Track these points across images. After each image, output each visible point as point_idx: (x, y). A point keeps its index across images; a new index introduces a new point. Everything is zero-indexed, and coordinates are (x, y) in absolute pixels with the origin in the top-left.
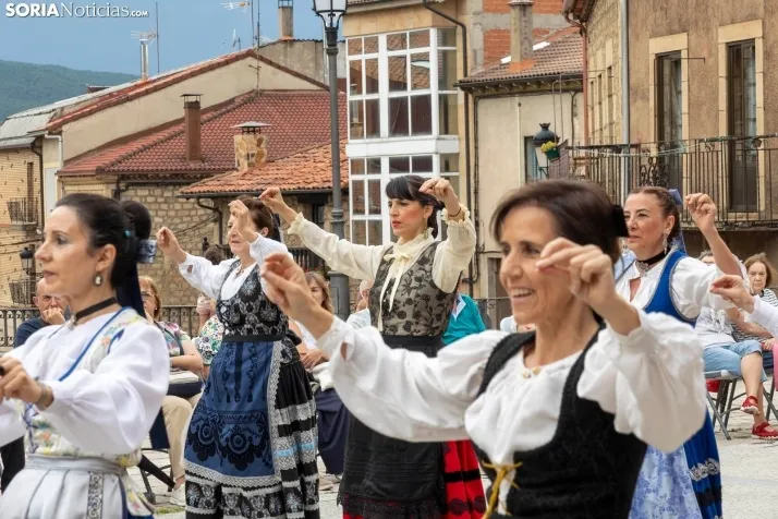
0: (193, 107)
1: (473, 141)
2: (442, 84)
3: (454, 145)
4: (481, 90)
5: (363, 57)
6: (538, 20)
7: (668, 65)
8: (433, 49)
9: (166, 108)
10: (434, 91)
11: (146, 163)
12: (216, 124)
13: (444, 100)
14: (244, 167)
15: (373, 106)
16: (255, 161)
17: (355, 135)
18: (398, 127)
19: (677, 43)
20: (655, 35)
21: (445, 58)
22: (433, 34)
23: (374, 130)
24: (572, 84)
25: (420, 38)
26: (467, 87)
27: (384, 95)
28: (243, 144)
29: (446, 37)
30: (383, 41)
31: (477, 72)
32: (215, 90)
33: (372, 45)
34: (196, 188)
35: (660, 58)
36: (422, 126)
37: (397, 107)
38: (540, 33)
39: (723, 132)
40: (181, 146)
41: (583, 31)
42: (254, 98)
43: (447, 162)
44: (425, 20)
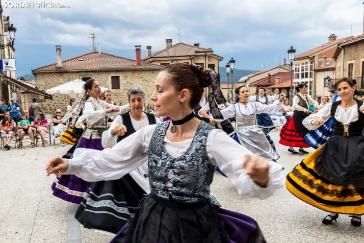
0: (269, 75)
1: (315, 79)
2: (310, 70)
3: (312, 79)
4: (317, 71)
5: (297, 67)
6: (328, 59)
7: (351, 66)
8: (309, 65)
9: (265, 75)
10: (309, 71)
11: (261, 84)
12: (273, 78)
13: (311, 73)
14: (277, 84)
15: (298, 74)
16: (279, 83)
17: (295, 78)
18: (303, 77)
19: (353, 62)
20: (349, 60)
21: (311, 67)
22: (309, 62)
23: (298, 78)
24: (333, 69)
25: (307, 63)
26: (315, 70)
27: (300, 72)
28: (277, 81)
29: (311, 63)
30: (300, 64)
31: (317, 68)
32: (272, 73)
33: (299, 65)
34: (269, 87)
35: (350, 65)
36: (307, 77)
37: (303, 74)
38: (328, 61)
39: (361, 76)
40: (267, 81)
41: (336, 61)
42: (279, 73)
43: (311, 82)
44: (308, 60)
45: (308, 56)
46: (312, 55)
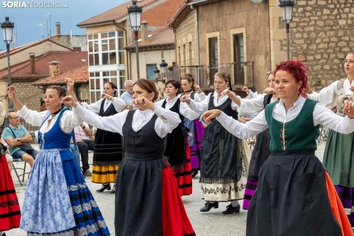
0: (33, 57)
1: (129, 66)
2: (119, 48)
3: (123, 67)
4: (131, 50)
5: (93, 40)
7: (212, 41)
8: (116, 38)
9: (24, 57)
10: (117, 51)
11: (18, 75)
12: (42, 61)
13: (120, 53)
14: (53, 75)
15: (97, 56)
16: (57, 74)
17: (91, 64)
18: (105, 62)
19: (216, 34)
20: (208, 32)
21: (120, 41)
22: (116, 33)
23: (97, 63)
24: (170, 47)
25: (113, 34)
26: (127, 49)
27: (100, 52)
28: (52, 68)
29: (120, 34)
30: (99, 35)
31: (131, 44)
32: (39, 51)
33: (96, 36)
34: (37, 82)
35: (210, 39)
36: (113, 61)
37: (105, 56)
40: (29, 69)
41: (175, 31)
43: (121, 73)
44: (114, 29)
45: (114, 21)
46: (120, 18)
